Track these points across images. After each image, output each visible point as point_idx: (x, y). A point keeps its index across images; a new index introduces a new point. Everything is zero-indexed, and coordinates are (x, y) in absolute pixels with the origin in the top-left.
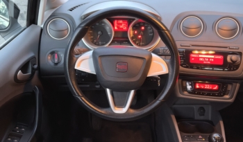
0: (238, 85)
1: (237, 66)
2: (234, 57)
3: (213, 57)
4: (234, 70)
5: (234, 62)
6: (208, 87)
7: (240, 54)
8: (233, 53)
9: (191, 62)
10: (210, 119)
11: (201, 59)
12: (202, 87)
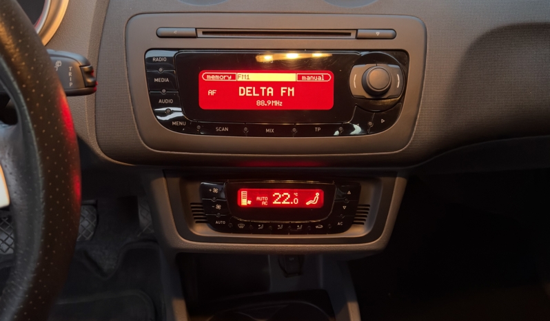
0: (399, 183)
1: (392, 113)
2: (377, 75)
3: (291, 77)
4: (378, 128)
5: (377, 95)
6: (283, 199)
7: (400, 57)
8: (374, 58)
9: (203, 105)
10: (322, 285)
11: (245, 92)
12: (264, 201)
